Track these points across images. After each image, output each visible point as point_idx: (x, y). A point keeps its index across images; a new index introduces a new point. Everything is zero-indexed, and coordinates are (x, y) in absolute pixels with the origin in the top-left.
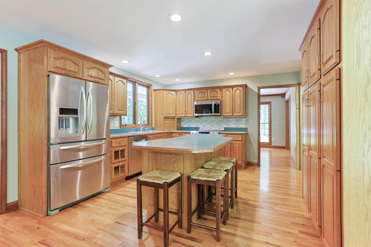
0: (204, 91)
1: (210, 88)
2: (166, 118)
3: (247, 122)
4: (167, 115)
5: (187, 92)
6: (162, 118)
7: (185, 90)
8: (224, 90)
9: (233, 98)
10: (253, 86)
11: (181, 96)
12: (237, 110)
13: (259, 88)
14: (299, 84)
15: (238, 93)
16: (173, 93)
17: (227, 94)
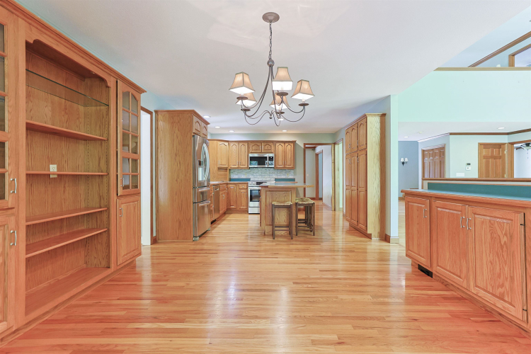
0: (259, 144)
1: (264, 141)
2: (220, 169)
3: (295, 174)
4: (220, 166)
5: (241, 144)
6: (216, 169)
7: (239, 142)
8: (278, 144)
9: (285, 152)
10: (300, 143)
11: (234, 147)
12: (289, 163)
13: (305, 144)
14: (335, 144)
15: (289, 147)
16: (226, 144)
17: (280, 148)
